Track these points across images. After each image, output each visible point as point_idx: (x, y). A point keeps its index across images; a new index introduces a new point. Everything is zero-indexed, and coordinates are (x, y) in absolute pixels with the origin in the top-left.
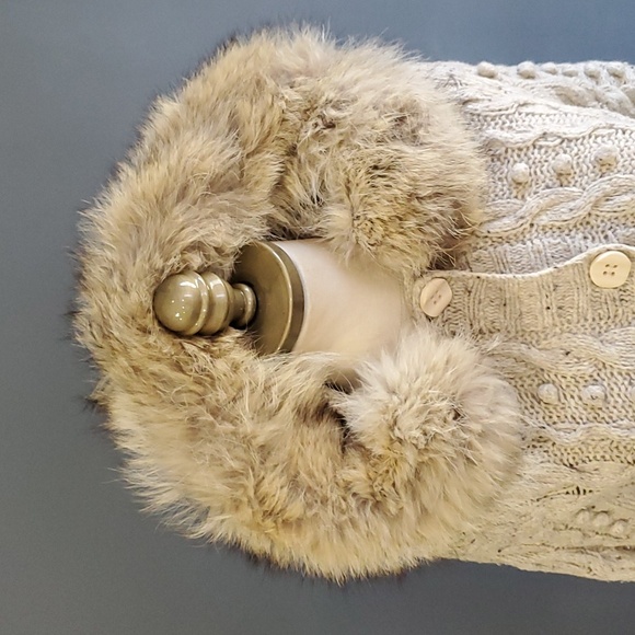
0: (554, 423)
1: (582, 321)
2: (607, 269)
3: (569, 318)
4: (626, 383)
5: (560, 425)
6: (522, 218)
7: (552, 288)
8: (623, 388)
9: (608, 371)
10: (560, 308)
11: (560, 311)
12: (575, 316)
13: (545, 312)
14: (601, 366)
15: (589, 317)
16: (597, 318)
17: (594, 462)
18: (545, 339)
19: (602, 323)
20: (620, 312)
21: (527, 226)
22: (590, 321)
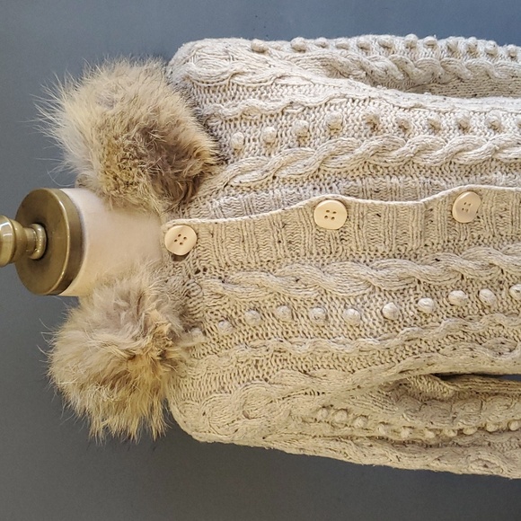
0: (290, 337)
1: (308, 254)
2: (327, 214)
3: (298, 251)
4: (342, 306)
5: (294, 340)
6: (267, 171)
7: (281, 226)
8: (339, 310)
9: (329, 296)
10: (290, 242)
11: (290, 245)
12: (302, 250)
13: (277, 245)
14: (323, 292)
15: (314, 251)
16: (321, 253)
17: (322, 369)
18: (280, 268)
19: (325, 257)
20: (340, 249)
21: (271, 178)
22: (315, 254)
